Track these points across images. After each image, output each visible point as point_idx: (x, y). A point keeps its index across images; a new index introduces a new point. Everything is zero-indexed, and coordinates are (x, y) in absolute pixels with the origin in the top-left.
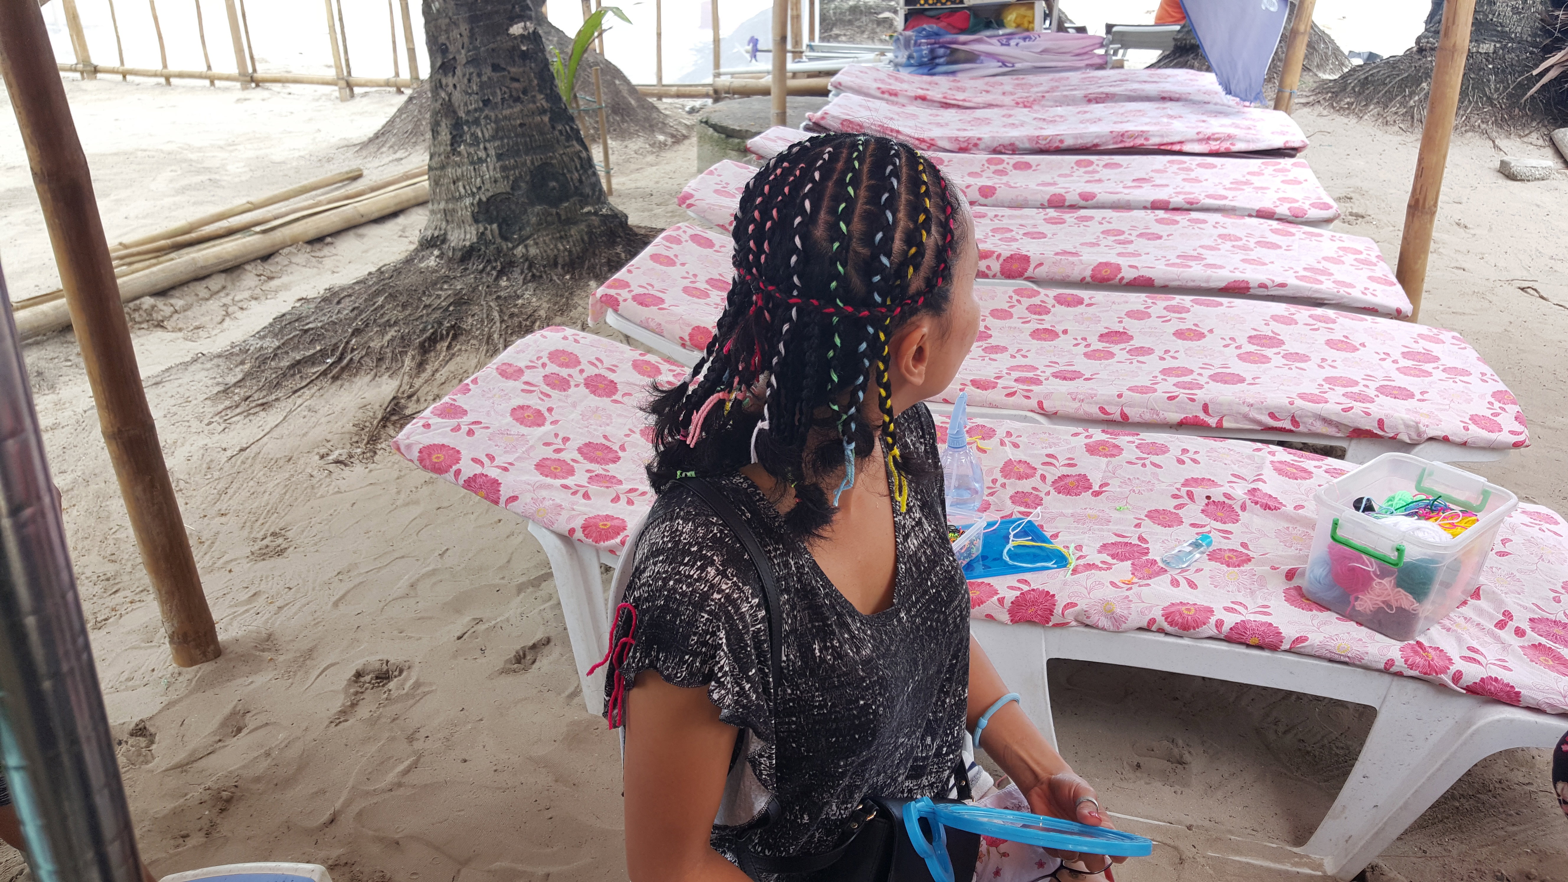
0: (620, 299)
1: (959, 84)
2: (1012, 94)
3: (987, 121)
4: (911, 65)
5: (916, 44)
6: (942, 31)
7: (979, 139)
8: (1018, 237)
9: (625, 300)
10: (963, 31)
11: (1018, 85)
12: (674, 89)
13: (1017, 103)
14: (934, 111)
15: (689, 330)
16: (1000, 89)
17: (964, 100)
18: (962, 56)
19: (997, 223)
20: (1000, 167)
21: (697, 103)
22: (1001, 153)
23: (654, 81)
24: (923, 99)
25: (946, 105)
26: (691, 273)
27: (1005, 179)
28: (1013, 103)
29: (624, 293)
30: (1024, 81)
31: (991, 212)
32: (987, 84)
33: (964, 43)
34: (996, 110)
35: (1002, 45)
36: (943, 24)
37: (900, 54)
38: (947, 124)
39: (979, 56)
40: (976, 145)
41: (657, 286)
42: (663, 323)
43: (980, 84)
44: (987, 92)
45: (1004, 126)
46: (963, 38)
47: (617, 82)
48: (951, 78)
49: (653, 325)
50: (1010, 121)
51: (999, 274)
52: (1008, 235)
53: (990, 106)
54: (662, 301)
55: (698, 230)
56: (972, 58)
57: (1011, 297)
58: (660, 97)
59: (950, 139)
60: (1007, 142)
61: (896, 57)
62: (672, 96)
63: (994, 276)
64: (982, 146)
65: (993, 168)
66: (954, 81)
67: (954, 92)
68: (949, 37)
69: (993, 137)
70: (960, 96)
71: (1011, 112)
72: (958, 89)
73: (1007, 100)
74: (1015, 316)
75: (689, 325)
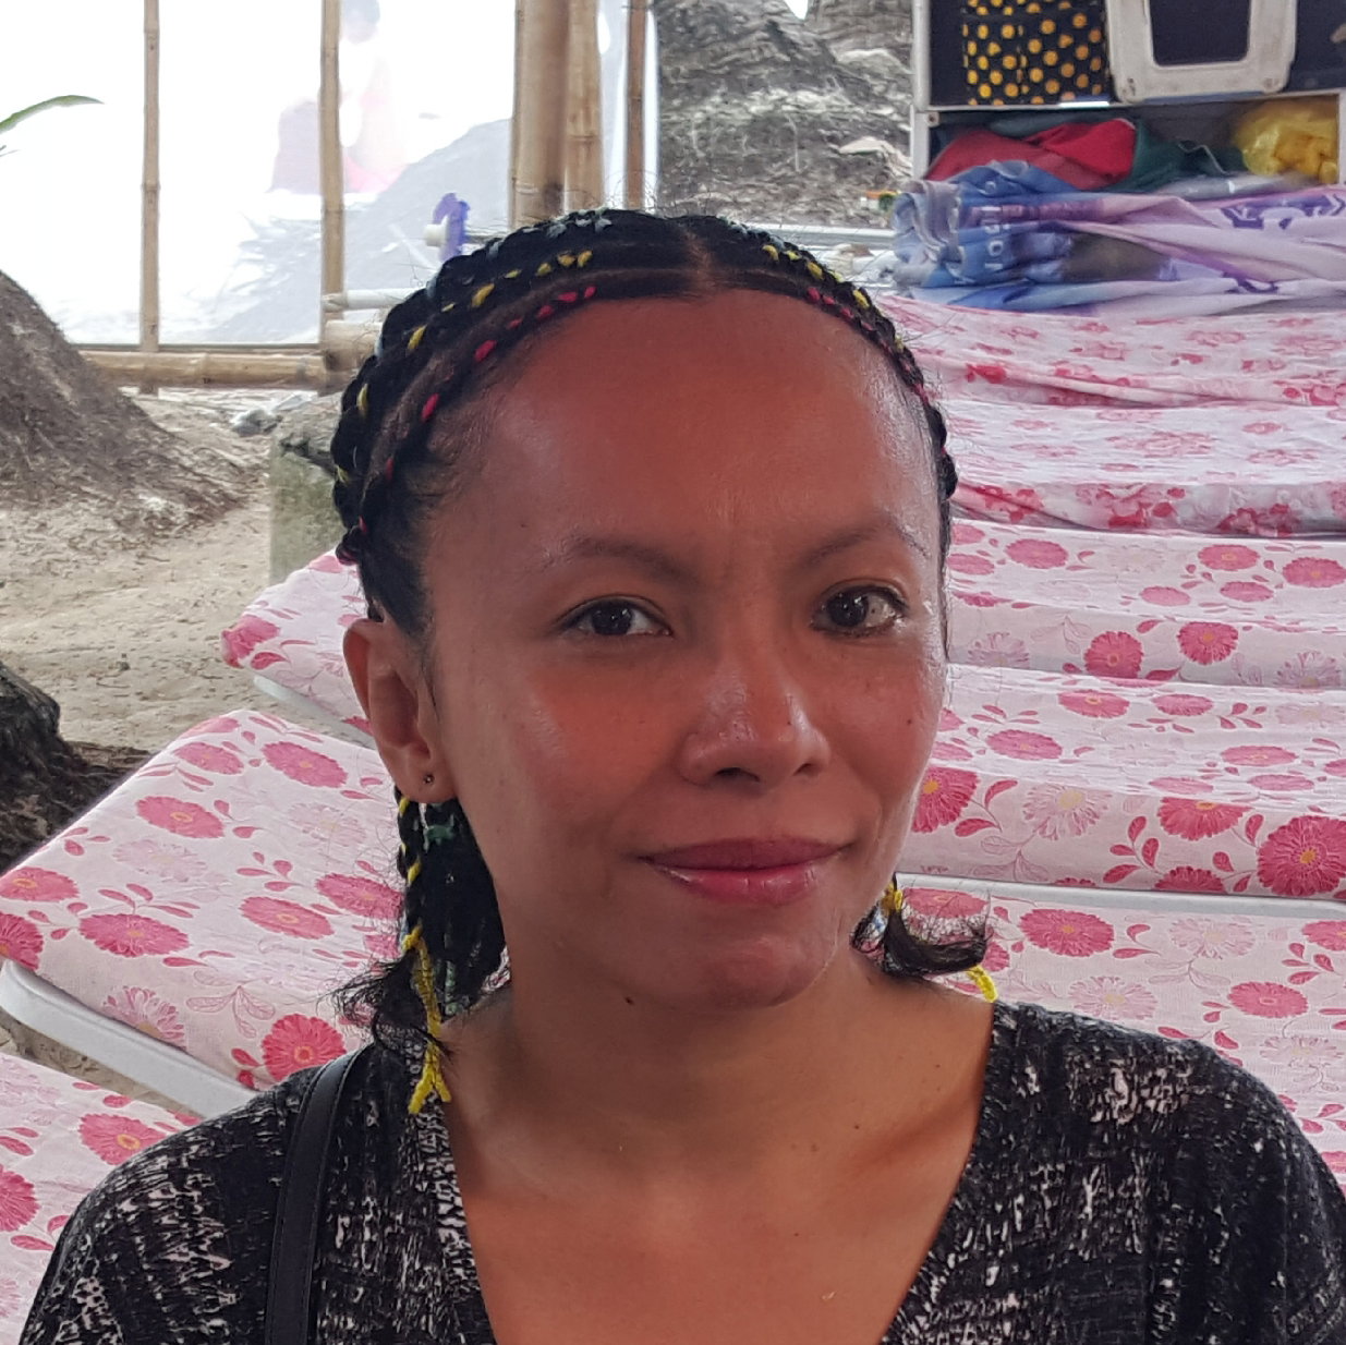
0: (44, 930)
1: (1104, 338)
2: (1271, 365)
3: (1198, 444)
4: (952, 284)
5: (964, 217)
6: (1048, 181)
7: (1176, 492)
8: (1312, 775)
9: (59, 934)
10: (1113, 183)
11: (1291, 340)
12: (198, 358)
13: (1292, 392)
14: (1029, 412)
15: (265, 1028)
16: (1232, 353)
17: (1124, 382)
18: (1112, 256)
19: (1241, 734)
20: (1244, 575)
21: (270, 402)
22: (1243, 532)
23: (133, 336)
24: (994, 376)
25: (1065, 397)
26: (270, 859)
27: (1260, 609)
28: (1276, 392)
29: (57, 913)
30: (1307, 330)
31: (1223, 698)
32: (1192, 336)
33: (1118, 218)
34: (1224, 411)
35: (1238, 223)
36: (1051, 160)
37: (915, 251)
38: (1071, 451)
39: (1165, 256)
40: (1165, 511)
41: (164, 892)
42: (181, 1007)
43: (1170, 338)
44: (1196, 359)
45: (1253, 458)
46: (1113, 201)
47: (18, 330)
48: (1078, 319)
49: (147, 1010)
50: (1272, 441)
51: (1254, 881)
52: (1281, 769)
53: (1205, 398)
54: (180, 939)
55: (290, 732)
56: (1144, 263)
57: (1297, 948)
58: (150, 383)
59: (1082, 491)
60: (1262, 502)
61: (905, 259)
62: (187, 382)
63: (1241, 887)
64: (1184, 513)
65: (1222, 576)
66: (1088, 327)
67: (1089, 361)
68: (1071, 200)
69: (1222, 487)
70: (1109, 369)
71: (1274, 417)
72: (1102, 351)
73: (1259, 383)
74: (1313, 1007)
75: (267, 1014)
